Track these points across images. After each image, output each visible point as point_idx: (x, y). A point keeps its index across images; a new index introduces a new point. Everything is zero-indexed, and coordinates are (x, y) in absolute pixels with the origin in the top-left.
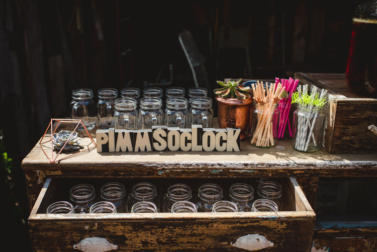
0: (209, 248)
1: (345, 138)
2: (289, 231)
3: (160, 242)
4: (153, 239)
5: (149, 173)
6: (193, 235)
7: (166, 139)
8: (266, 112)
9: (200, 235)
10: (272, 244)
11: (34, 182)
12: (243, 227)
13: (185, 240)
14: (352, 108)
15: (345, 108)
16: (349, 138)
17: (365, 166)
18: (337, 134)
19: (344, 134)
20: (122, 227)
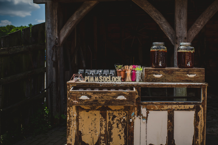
0: (111, 100)
1: (148, 78)
2: (130, 95)
3: (99, 98)
4: (98, 97)
5: (98, 86)
6: (107, 96)
7: (102, 79)
8: (129, 72)
9: (109, 96)
10: (126, 99)
11: (69, 88)
12: (119, 94)
13: (105, 97)
14: (148, 70)
15: (147, 70)
16: (149, 78)
17: (152, 84)
18: (146, 77)
19: (147, 77)
20: (91, 93)
